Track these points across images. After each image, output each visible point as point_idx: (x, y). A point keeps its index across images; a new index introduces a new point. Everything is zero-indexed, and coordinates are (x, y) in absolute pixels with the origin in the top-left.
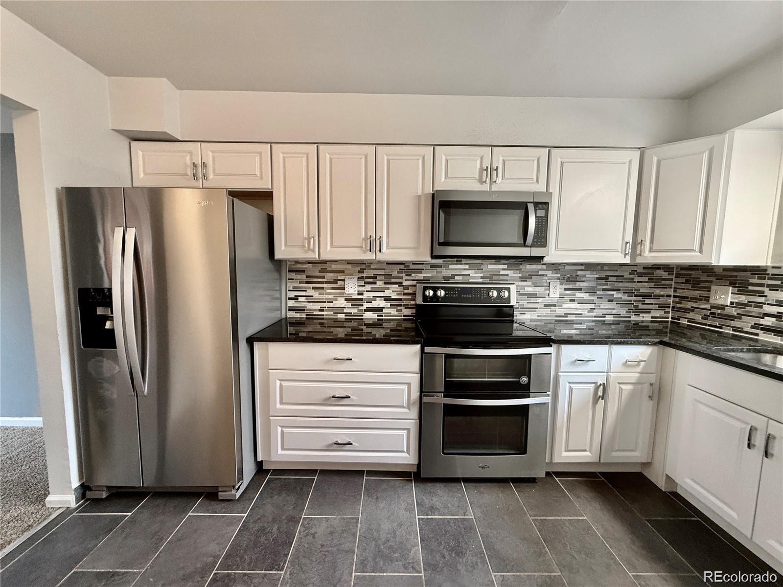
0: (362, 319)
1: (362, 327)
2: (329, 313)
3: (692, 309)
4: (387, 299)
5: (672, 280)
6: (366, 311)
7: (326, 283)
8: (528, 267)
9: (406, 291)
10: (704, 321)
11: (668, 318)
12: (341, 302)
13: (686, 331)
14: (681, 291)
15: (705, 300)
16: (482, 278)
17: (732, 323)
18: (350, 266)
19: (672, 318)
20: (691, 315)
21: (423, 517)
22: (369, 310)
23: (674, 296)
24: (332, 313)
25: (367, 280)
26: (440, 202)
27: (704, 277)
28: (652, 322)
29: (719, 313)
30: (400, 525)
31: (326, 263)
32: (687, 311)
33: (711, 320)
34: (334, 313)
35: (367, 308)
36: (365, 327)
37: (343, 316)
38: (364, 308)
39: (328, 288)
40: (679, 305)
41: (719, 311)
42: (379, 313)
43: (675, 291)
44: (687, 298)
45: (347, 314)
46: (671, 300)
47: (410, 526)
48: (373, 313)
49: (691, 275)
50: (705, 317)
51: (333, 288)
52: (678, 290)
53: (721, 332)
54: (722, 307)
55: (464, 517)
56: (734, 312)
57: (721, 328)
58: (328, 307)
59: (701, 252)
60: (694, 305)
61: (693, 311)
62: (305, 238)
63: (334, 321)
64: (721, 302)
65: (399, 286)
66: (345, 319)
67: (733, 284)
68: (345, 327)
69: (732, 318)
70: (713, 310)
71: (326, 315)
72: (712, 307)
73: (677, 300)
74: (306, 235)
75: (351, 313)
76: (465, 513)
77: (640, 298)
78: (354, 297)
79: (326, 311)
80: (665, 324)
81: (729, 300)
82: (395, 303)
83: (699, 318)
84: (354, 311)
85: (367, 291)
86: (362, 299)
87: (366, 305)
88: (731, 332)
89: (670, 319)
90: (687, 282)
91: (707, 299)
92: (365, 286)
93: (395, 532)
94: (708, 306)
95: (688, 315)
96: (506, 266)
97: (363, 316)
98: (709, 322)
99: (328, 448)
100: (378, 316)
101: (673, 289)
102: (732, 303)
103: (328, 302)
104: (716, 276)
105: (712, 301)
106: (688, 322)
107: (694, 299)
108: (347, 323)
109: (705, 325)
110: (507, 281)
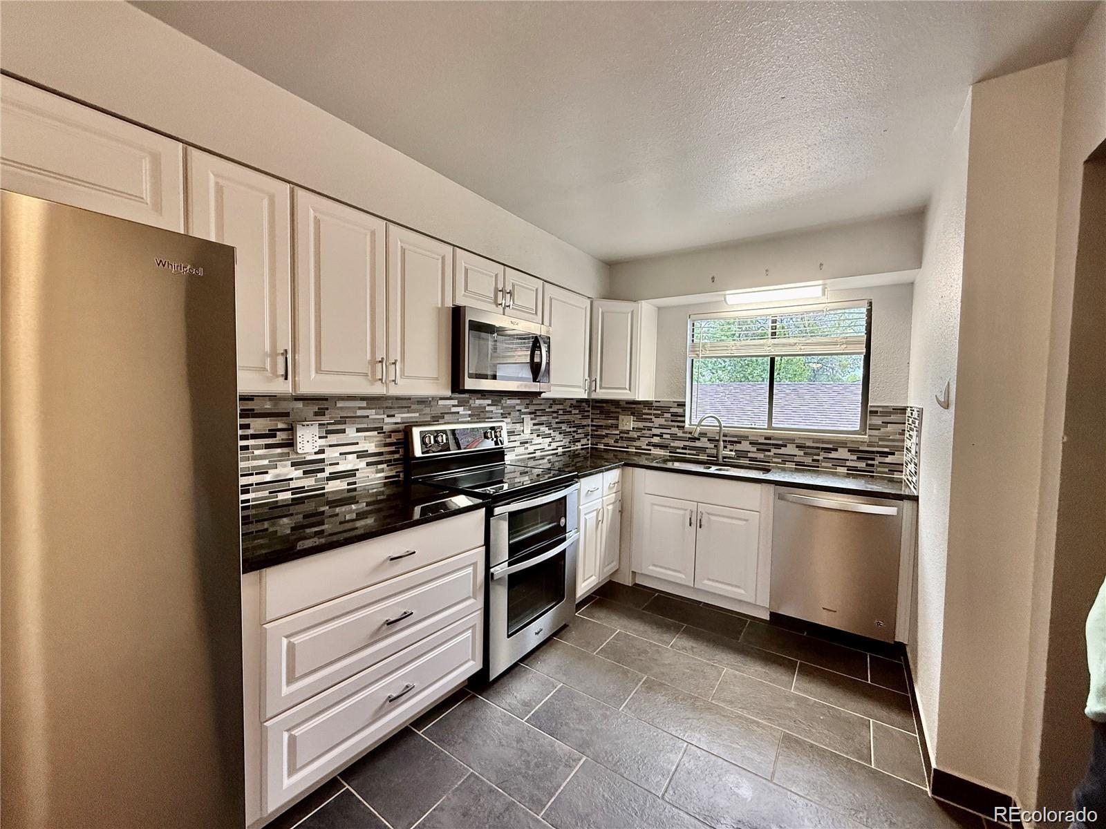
0: (323, 494)
1: (322, 509)
2: (260, 494)
3: (607, 435)
4: (361, 455)
5: (589, 411)
6: (329, 479)
7: (254, 437)
8: (509, 402)
9: (388, 440)
10: (616, 444)
11: (588, 444)
12: (285, 470)
13: (603, 454)
14: (597, 420)
15: (615, 427)
16: (470, 416)
17: (635, 444)
18: (300, 405)
19: (591, 444)
20: (605, 440)
21: (528, 717)
22: (334, 477)
23: (592, 426)
24: (266, 493)
25: (330, 428)
26: (470, 321)
27: (613, 409)
28: (582, 449)
29: (625, 437)
30: (519, 740)
31: (253, 400)
32: (603, 437)
33: (621, 443)
34: (270, 493)
35: (330, 474)
36: (328, 507)
37: (288, 495)
38: (326, 474)
39: (258, 447)
40: (596, 433)
41: (626, 435)
42: (351, 480)
43: (592, 421)
44: (602, 426)
45: (295, 491)
46: (590, 428)
47: (528, 733)
48: (341, 482)
49: (603, 407)
50: (616, 441)
51: (268, 446)
52: (595, 420)
53: (628, 451)
54: (627, 432)
55: (556, 689)
56: (635, 435)
57: (628, 448)
58: (256, 484)
59: (630, 390)
60: (608, 432)
61: (607, 437)
62: (265, 354)
63: (270, 509)
64: (626, 428)
65: (378, 433)
66: (293, 499)
67: (633, 414)
68: (292, 515)
69: (633, 440)
70: (622, 435)
71: (254, 500)
72: (620, 432)
73: (594, 428)
74: (267, 348)
75: (304, 487)
76: (553, 685)
77: (575, 429)
78: (309, 458)
79: (253, 492)
80: (587, 450)
81: (632, 426)
82: (375, 460)
83: (612, 442)
84: (309, 482)
85: (330, 446)
86: (322, 461)
87: (329, 470)
88: (634, 450)
89: (590, 446)
90: (601, 413)
91: (617, 427)
92: (326, 437)
93: (524, 751)
94: (618, 432)
95: (603, 441)
96: (489, 402)
97: (324, 488)
98: (619, 445)
99: (379, 714)
100: (349, 484)
101: (590, 420)
102: (633, 428)
103: (257, 474)
104: (621, 408)
105: (620, 427)
106: (604, 446)
107: (607, 427)
108: (297, 507)
109: (617, 447)
110: (491, 418)
